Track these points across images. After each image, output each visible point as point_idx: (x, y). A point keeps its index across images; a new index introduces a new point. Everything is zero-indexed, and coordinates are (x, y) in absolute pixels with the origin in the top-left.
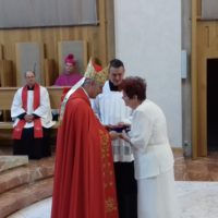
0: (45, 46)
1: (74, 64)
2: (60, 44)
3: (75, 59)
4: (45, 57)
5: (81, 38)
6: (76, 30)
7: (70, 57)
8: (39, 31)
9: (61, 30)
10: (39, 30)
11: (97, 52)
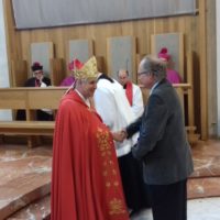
0: (137, 40)
1: (168, 58)
2: (153, 37)
3: (169, 53)
4: (137, 52)
5: (176, 30)
6: (171, 21)
7: (164, 51)
8: (131, 25)
9: (154, 22)
10: (131, 23)
11: (195, 44)
